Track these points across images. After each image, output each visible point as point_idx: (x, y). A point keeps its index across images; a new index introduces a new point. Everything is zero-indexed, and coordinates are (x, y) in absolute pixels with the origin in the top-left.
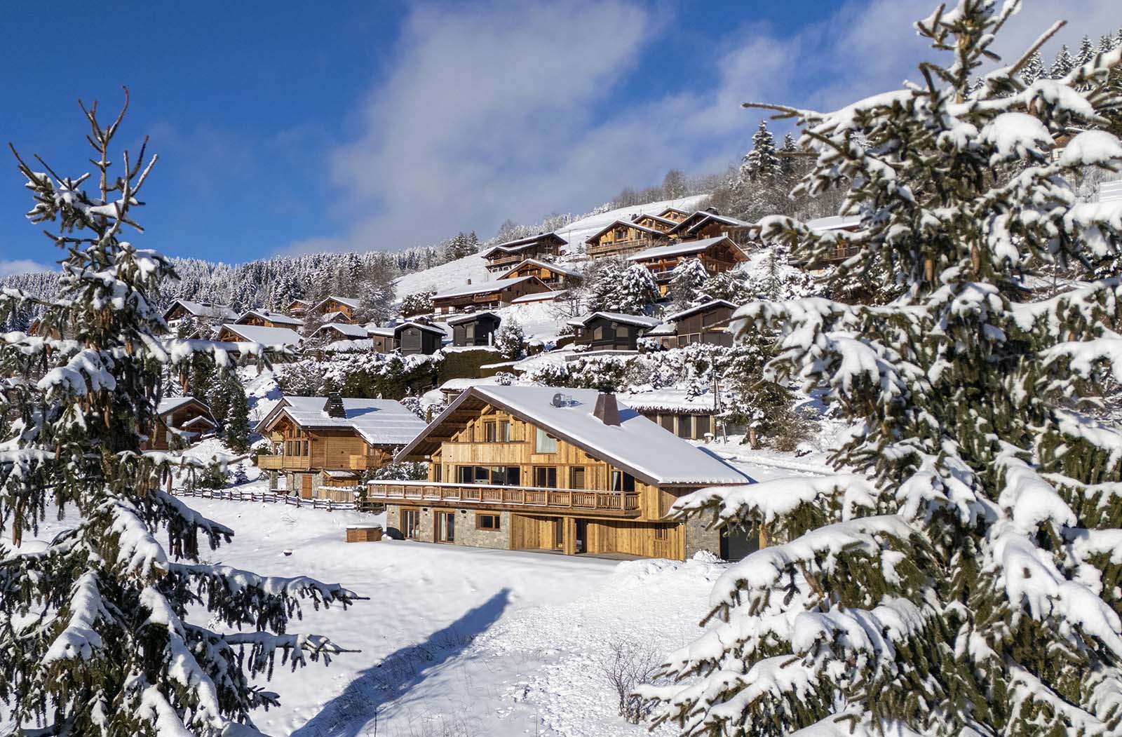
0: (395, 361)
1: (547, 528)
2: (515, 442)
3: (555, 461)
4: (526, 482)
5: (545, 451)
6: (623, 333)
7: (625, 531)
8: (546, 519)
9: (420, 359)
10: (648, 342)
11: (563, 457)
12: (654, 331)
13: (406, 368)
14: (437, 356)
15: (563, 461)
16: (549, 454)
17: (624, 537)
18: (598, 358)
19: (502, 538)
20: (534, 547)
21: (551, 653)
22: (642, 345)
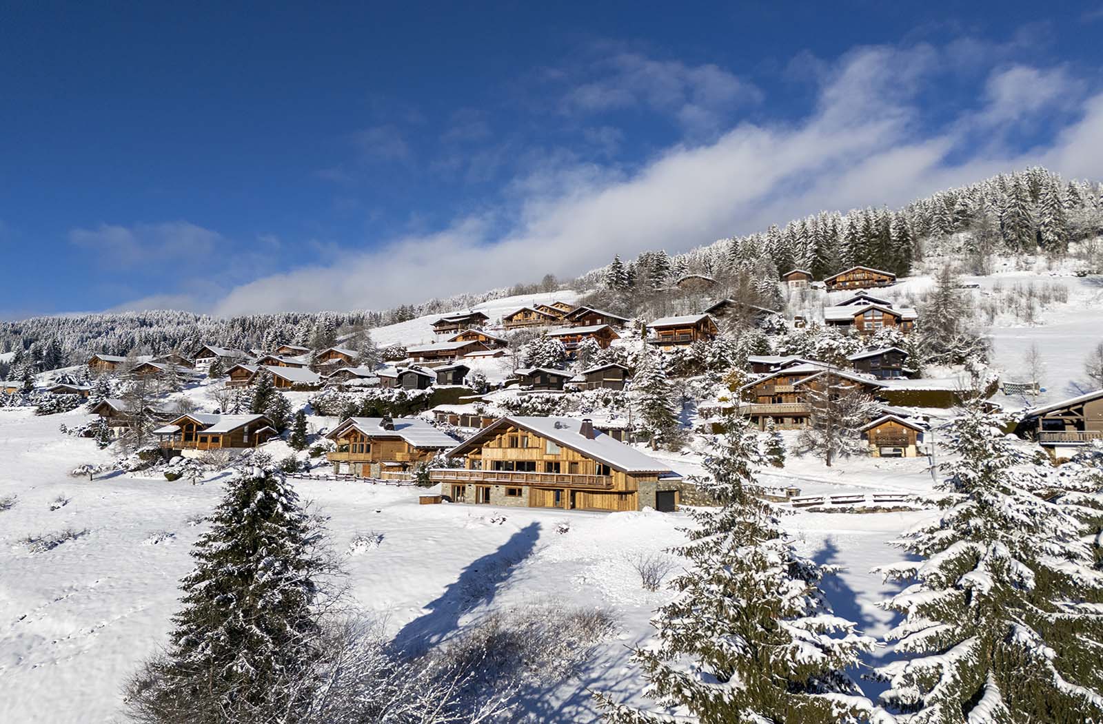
0: (401, 394)
1: (550, 496)
2: (532, 448)
3: (559, 458)
4: (540, 470)
5: (552, 452)
6: (554, 380)
7: (599, 496)
8: (549, 490)
9: (418, 392)
10: (571, 386)
11: (564, 457)
12: (573, 380)
13: (409, 398)
14: (428, 390)
15: (565, 459)
16: (555, 455)
17: (598, 500)
18: (541, 395)
19: (523, 501)
20: (543, 506)
21: (587, 560)
22: (567, 388)
